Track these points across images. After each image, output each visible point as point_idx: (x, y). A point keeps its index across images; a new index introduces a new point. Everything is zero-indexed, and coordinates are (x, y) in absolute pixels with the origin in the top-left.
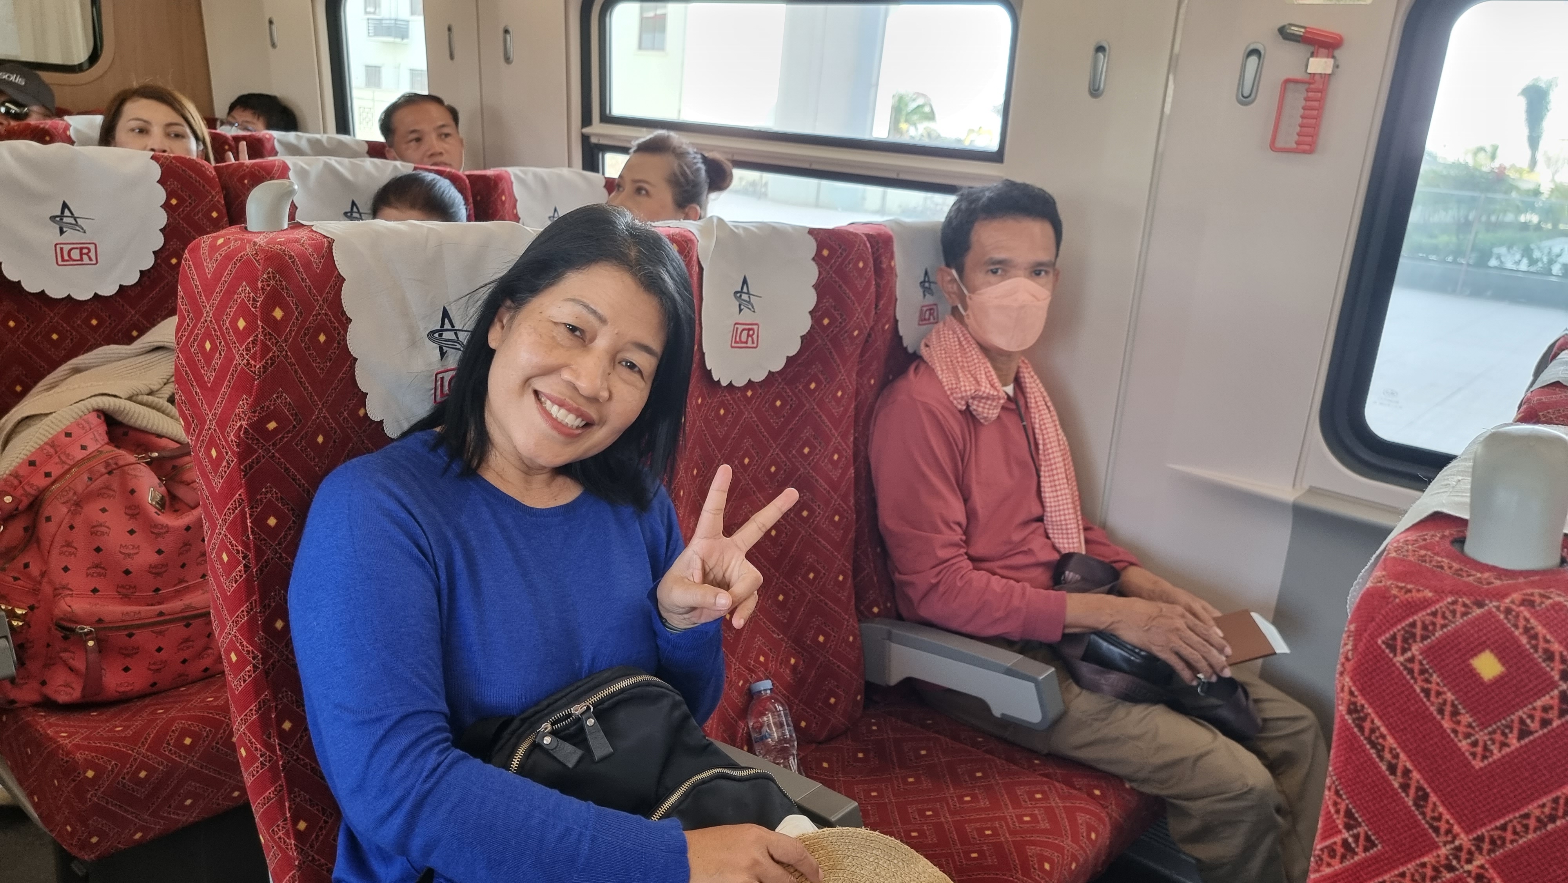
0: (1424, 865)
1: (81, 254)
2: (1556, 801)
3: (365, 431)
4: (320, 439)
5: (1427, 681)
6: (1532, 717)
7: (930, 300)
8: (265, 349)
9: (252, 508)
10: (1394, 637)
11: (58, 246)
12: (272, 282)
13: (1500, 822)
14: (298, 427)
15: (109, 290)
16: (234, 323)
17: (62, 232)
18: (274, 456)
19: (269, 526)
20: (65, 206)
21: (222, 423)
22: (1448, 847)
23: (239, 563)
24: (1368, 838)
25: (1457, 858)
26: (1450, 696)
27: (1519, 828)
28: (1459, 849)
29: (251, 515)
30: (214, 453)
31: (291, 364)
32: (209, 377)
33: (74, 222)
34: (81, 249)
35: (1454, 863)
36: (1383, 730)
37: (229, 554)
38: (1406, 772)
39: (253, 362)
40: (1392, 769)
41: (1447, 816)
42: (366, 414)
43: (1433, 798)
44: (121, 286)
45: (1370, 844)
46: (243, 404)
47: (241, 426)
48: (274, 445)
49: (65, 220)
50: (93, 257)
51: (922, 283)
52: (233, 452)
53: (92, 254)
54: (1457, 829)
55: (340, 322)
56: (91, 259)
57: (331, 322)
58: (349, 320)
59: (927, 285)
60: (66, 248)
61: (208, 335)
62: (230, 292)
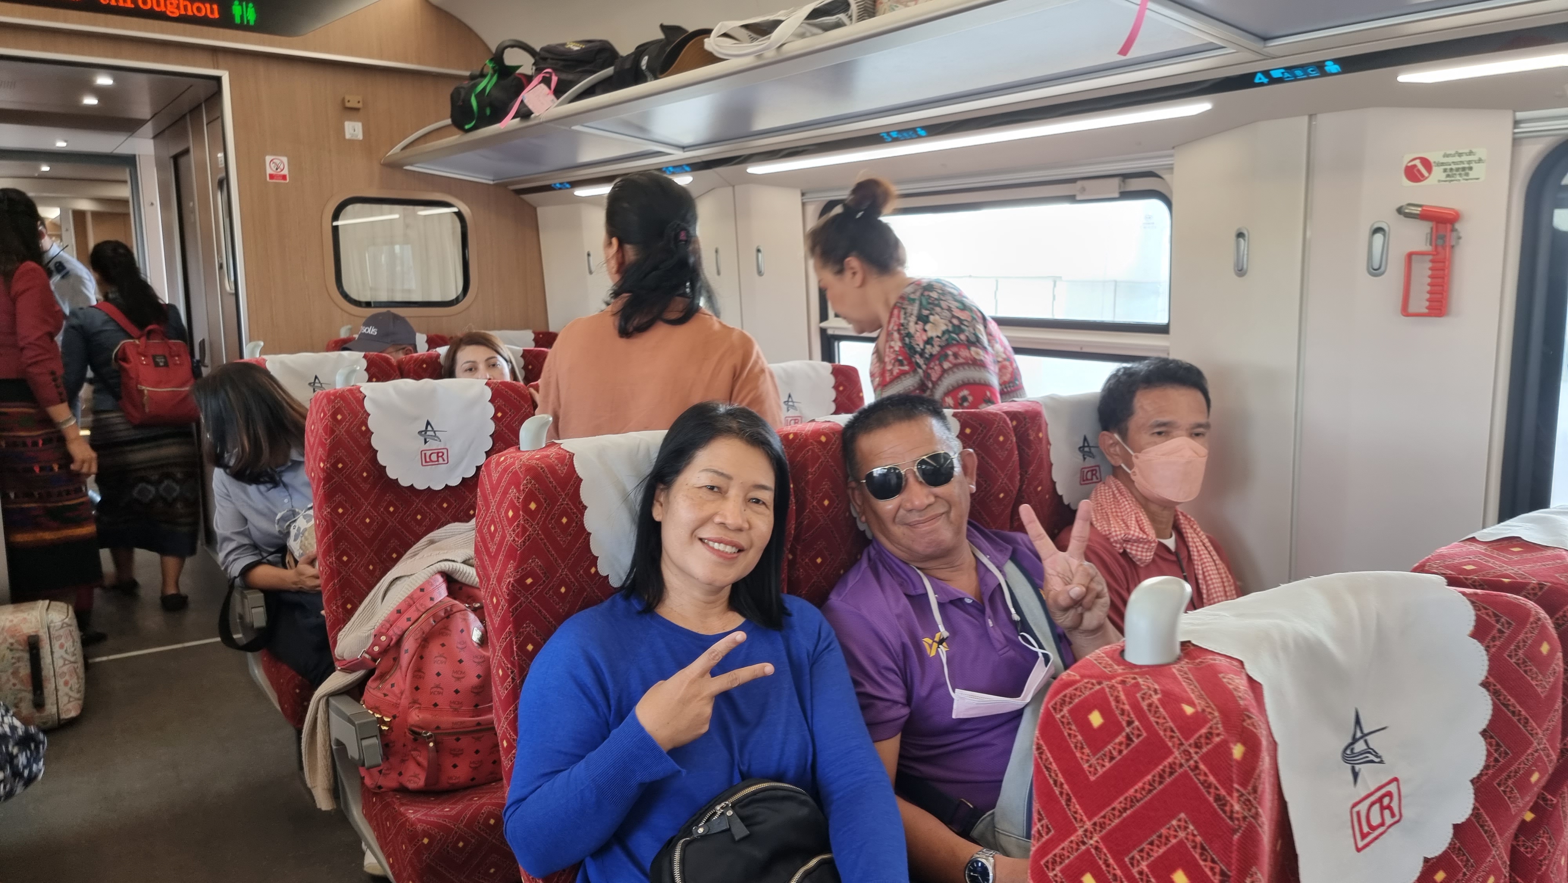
0: (1071, 842)
1: (438, 457)
2: (1126, 799)
3: (595, 584)
4: (563, 590)
5: (1070, 729)
6: (1114, 749)
7: (1090, 462)
8: (525, 530)
9: (517, 638)
10: (1056, 704)
11: (423, 452)
12: (529, 486)
13: (1102, 814)
14: (547, 581)
15: (455, 482)
16: (507, 512)
17: (426, 442)
18: (531, 602)
19: (528, 651)
20: (428, 423)
21: (499, 580)
22: (1083, 829)
23: (509, 676)
24: (1047, 827)
25: (1086, 836)
26: (1080, 738)
27: (1112, 816)
28: (1086, 831)
29: (516, 643)
30: (495, 600)
31: (541, 539)
32: (493, 549)
33: (433, 434)
34: (438, 453)
35: (1085, 840)
36: (1051, 759)
37: (503, 670)
38: (1062, 784)
39: (517, 539)
40: (1055, 782)
41: (1080, 811)
42: (597, 572)
43: (1074, 800)
44: (463, 478)
45: (1048, 831)
46: (511, 566)
47: (510, 582)
48: (531, 594)
49: (428, 433)
50: (446, 459)
51: (1081, 449)
52: (505, 599)
53: (445, 457)
54: (1085, 818)
55: (577, 508)
56: (444, 460)
57: (571, 509)
58: (585, 508)
59: (1086, 449)
60: (428, 453)
61: (493, 521)
62: (505, 493)
